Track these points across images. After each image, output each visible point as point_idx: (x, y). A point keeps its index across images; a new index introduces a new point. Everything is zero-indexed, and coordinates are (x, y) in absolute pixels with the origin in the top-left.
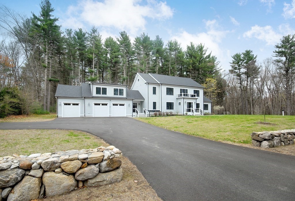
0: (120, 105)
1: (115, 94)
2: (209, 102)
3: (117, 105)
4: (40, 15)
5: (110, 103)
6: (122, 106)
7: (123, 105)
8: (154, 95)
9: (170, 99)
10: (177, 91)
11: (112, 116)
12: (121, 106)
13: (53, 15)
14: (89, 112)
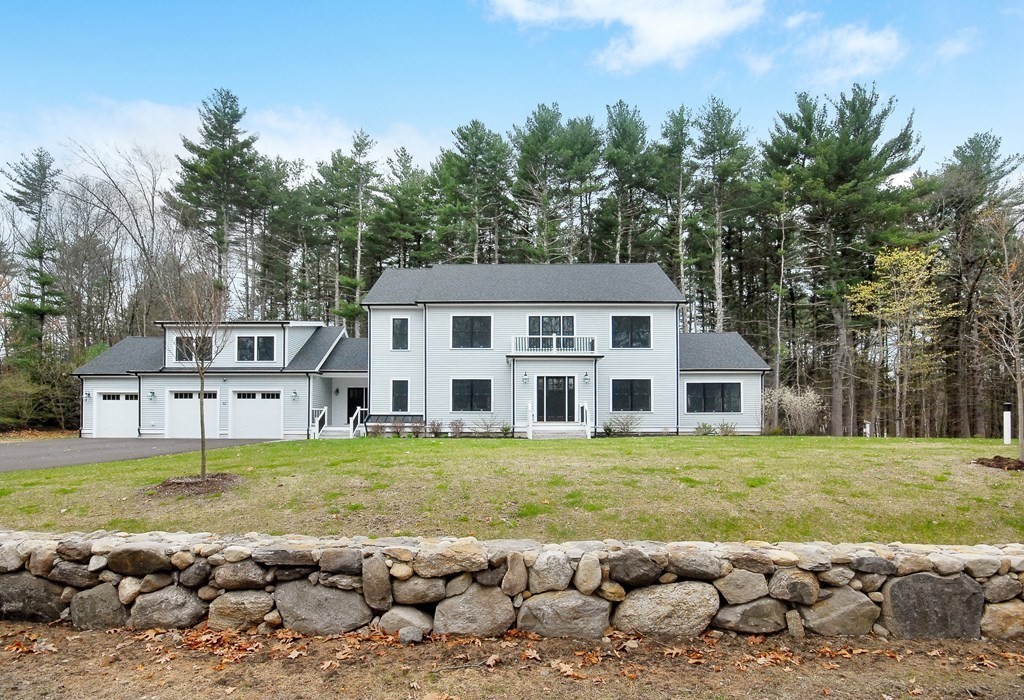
0: (265, 396)
1: (241, 358)
2: (748, 372)
3: (254, 397)
4: (203, 140)
5: (227, 390)
6: (271, 400)
7: (276, 396)
8: (400, 353)
9: (473, 364)
10: (509, 328)
11: (230, 437)
12: (266, 400)
13: (243, 130)
14: (153, 423)
